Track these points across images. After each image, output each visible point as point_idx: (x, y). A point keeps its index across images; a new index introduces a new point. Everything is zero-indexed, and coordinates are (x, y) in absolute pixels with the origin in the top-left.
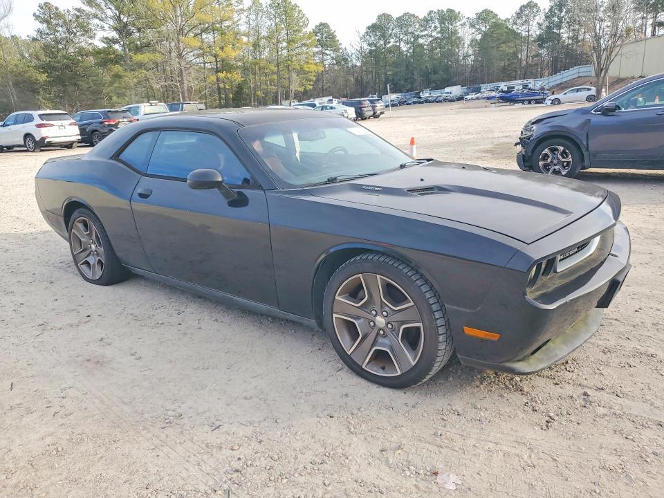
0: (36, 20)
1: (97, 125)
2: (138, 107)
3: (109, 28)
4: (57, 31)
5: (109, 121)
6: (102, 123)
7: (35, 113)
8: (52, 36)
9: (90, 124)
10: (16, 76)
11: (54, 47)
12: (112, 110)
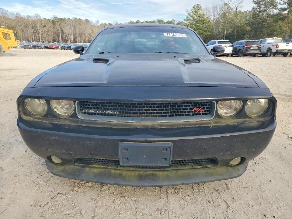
0: (253, 3)
1: (241, 47)
2: (266, 40)
3: (283, 3)
4: (261, 7)
5: (246, 46)
6: (244, 46)
7: (217, 41)
8: (259, 10)
9: (239, 46)
10: (239, 28)
11: (257, 15)
12: (253, 41)
